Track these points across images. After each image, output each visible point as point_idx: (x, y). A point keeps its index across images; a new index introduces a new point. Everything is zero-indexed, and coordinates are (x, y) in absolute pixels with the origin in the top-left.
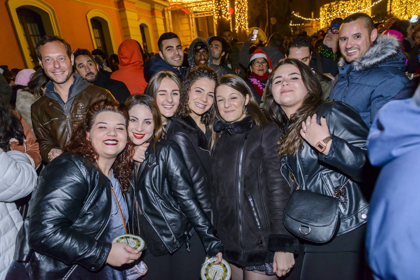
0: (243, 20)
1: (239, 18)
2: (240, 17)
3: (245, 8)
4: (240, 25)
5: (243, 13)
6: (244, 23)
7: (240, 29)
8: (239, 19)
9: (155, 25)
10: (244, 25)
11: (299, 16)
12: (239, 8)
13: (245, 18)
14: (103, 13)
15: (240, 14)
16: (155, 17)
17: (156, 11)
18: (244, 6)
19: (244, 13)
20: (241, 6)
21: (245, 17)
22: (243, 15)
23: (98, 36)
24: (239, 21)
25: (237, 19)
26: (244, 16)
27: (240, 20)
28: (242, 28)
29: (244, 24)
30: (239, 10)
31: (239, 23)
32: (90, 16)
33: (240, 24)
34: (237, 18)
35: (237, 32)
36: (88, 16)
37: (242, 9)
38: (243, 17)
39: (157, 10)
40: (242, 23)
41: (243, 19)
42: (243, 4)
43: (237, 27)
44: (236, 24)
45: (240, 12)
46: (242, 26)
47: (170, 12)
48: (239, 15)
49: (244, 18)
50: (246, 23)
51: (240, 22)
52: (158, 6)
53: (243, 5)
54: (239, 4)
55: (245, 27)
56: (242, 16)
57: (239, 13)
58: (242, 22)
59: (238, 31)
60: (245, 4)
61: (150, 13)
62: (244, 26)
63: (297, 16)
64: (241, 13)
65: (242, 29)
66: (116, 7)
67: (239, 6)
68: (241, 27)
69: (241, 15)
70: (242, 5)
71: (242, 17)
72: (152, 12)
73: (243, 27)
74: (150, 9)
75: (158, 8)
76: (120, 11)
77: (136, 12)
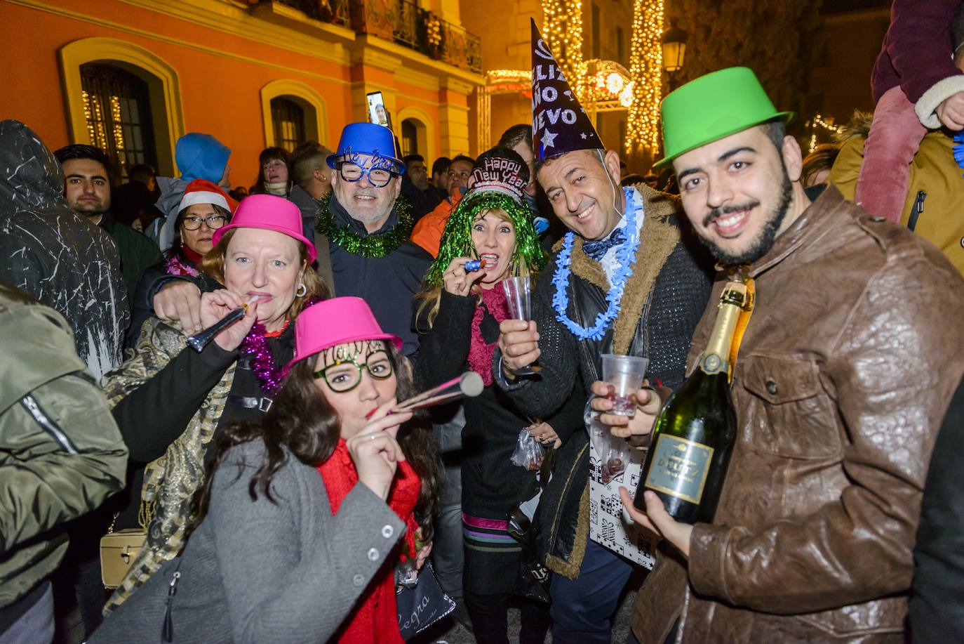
0: (644, 126)
1: (635, 120)
2: (638, 116)
3: (653, 97)
4: (636, 136)
5: (646, 109)
6: (647, 131)
7: (635, 145)
8: (634, 123)
9: (443, 123)
10: (646, 137)
11: (833, 126)
12: (639, 96)
13: (650, 120)
14: (307, 89)
15: (637, 111)
16: (446, 106)
17: (449, 94)
18: (649, 93)
19: (648, 109)
20: (642, 92)
21: (652, 117)
22: (645, 113)
23: (291, 138)
24: (635, 127)
25: (632, 123)
26: (648, 115)
27: (638, 124)
28: (640, 142)
29: (647, 134)
30: (637, 101)
31: (635, 131)
32: (270, 93)
33: (638, 133)
34: (632, 120)
35: (628, 152)
36: (264, 92)
37: (644, 100)
38: (646, 117)
39: (452, 90)
40: (641, 133)
41: (646, 123)
42: (647, 88)
43: (629, 141)
44: (629, 133)
45: (639, 106)
46: (640, 138)
47: (488, 99)
48: (635, 113)
49: (647, 120)
50: (652, 133)
51: (638, 129)
52: (456, 84)
53: (649, 90)
54: (639, 88)
55: (650, 143)
56: (642, 114)
57: (636, 109)
58: (641, 128)
59: (630, 149)
60: (653, 88)
61: (437, 97)
62: (647, 140)
63: (826, 126)
64: (641, 109)
65: (641, 145)
66: (345, 79)
67: (637, 92)
68: (638, 140)
69: (640, 113)
70: (644, 90)
71: (642, 117)
72: (442, 94)
73: (642, 141)
74: (437, 89)
75: (456, 86)
76: (353, 88)
77: (393, 92)
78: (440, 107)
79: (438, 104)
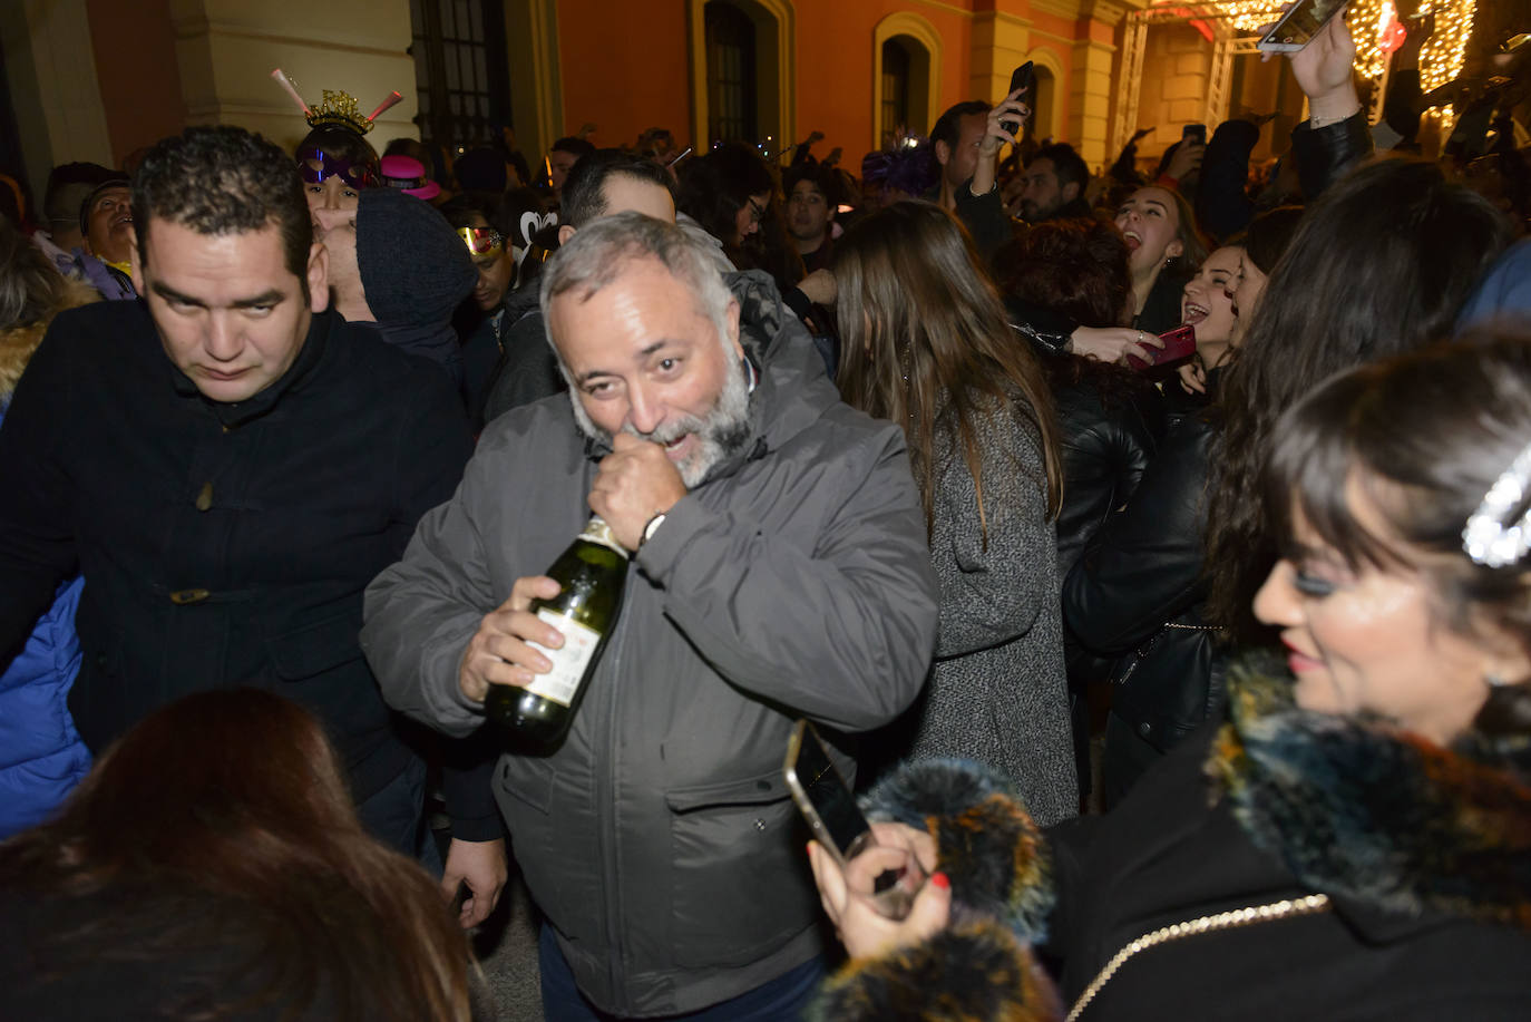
3: (1458, 33)
9: (1078, 72)
16: (1086, 45)
17: (1093, 24)
18: (1455, 24)
19: (1448, 53)
21: (1451, 66)
22: (1439, 58)
23: (892, 98)
26: (1444, 61)
32: (886, 31)
36: (879, 31)
38: (1442, 66)
39: (1099, 20)
47: (1143, 31)
52: (1105, 8)
53: (1453, 20)
56: (1435, 61)
60: (1461, 16)
66: (966, 6)
72: (1082, 25)
74: (1073, 16)
75: (1104, 12)
76: (976, 21)
77: (1026, 25)
78: (1076, 48)
79: (1073, 42)
